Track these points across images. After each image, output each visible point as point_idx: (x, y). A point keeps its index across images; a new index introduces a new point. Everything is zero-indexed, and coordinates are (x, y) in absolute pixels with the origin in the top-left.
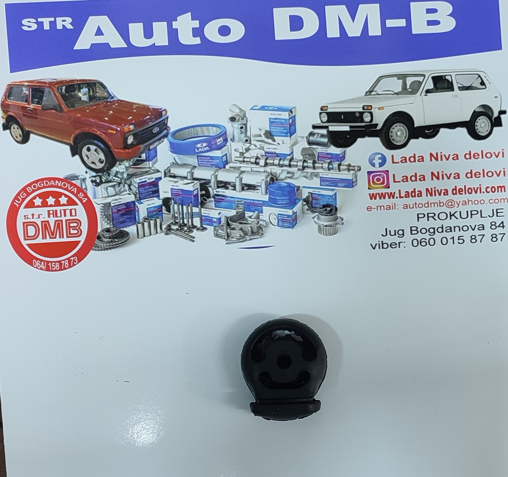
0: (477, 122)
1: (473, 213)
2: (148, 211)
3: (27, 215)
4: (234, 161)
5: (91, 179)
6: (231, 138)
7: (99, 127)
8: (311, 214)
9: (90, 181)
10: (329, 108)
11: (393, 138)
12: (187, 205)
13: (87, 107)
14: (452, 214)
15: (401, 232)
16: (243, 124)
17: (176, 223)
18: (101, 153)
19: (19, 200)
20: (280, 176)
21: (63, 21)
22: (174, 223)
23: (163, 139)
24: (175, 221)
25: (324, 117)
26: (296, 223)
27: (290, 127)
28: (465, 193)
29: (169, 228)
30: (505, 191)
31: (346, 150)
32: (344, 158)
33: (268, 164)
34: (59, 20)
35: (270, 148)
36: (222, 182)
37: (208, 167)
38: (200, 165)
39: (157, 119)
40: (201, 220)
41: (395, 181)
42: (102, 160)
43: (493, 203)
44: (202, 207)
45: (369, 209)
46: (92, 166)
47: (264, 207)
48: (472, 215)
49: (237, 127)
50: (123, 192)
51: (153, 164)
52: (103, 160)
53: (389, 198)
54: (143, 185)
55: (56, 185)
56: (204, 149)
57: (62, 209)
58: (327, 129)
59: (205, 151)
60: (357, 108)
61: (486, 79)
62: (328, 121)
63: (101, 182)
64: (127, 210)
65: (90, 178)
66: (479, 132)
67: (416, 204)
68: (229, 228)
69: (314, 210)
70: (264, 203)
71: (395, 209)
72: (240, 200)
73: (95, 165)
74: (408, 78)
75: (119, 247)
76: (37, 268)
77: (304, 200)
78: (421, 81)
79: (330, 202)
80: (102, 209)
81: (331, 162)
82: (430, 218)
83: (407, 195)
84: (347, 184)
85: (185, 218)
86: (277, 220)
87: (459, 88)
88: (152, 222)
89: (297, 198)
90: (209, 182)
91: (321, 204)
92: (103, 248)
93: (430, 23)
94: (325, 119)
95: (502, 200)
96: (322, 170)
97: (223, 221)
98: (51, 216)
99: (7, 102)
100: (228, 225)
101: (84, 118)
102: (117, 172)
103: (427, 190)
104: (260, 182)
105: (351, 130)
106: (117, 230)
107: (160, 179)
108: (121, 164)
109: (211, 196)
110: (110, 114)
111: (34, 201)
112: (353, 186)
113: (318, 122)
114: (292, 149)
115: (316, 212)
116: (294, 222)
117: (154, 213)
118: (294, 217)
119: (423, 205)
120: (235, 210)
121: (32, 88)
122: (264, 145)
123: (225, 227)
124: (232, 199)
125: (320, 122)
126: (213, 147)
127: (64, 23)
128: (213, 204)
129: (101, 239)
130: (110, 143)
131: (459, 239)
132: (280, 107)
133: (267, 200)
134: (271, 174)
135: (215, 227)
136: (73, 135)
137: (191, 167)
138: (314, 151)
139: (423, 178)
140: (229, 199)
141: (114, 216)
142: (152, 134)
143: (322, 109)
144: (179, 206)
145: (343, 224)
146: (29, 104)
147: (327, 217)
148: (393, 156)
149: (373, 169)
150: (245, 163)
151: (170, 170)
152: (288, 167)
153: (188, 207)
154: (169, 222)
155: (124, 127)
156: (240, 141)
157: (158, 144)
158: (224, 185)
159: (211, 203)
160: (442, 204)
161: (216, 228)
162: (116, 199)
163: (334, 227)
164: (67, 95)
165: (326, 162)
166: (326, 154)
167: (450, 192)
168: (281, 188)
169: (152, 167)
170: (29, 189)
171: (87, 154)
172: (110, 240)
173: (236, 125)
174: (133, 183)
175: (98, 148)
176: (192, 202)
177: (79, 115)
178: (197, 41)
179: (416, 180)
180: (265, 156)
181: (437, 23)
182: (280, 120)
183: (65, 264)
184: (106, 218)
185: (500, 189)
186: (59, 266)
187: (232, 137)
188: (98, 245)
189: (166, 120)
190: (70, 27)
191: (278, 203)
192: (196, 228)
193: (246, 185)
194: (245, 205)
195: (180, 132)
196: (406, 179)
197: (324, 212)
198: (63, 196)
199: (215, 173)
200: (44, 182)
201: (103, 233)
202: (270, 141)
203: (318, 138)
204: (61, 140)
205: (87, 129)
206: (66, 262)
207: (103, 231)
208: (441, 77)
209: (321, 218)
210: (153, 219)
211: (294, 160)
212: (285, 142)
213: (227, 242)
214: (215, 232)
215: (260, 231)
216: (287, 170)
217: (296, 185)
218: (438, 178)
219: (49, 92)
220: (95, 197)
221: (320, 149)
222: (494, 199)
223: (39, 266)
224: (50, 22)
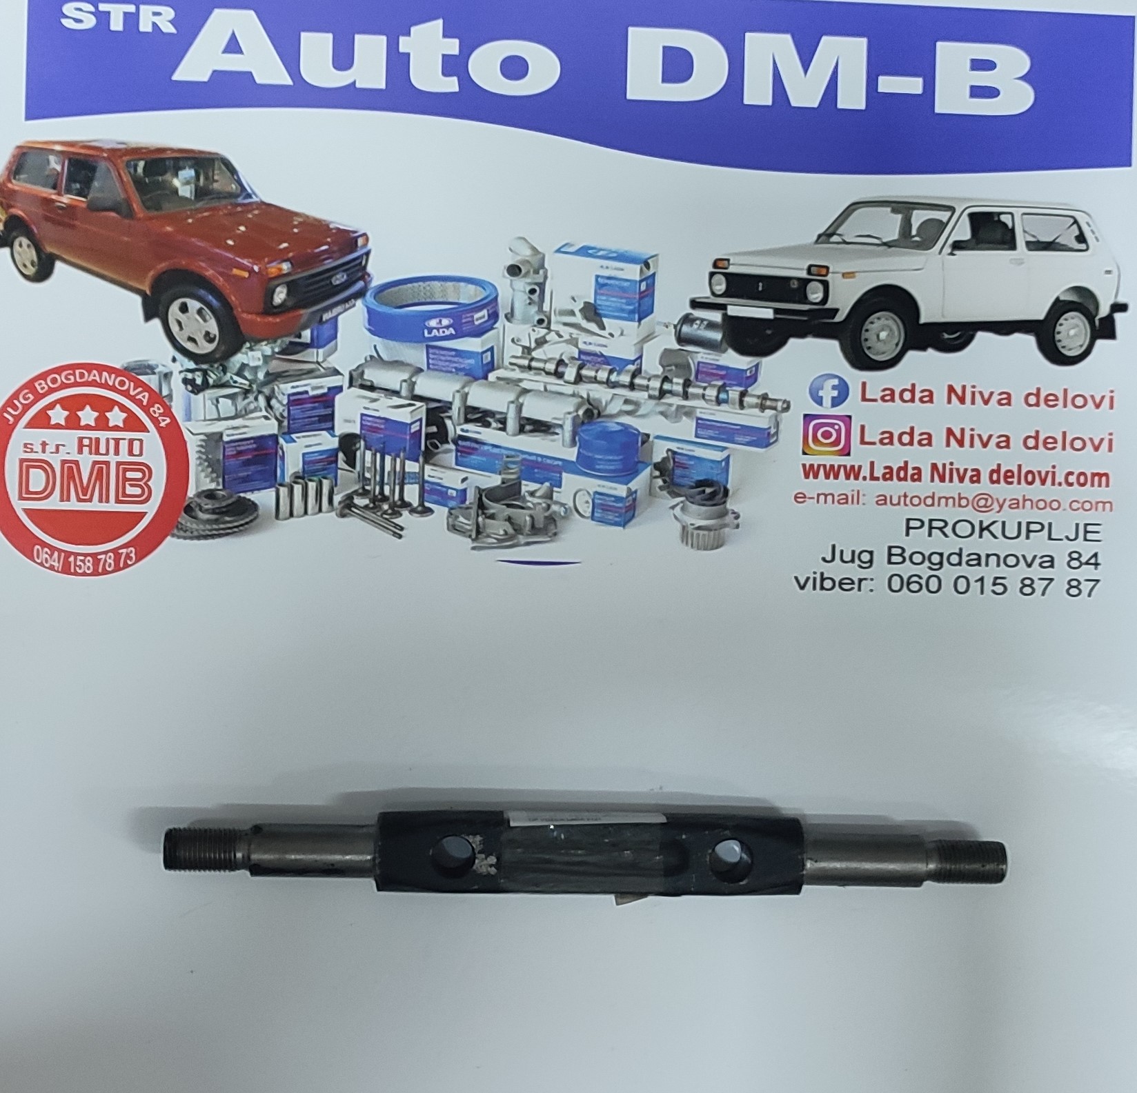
0: (1061, 325)
1: (1033, 527)
2: (306, 459)
3: (31, 444)
4: (508, 364)
5: (183, 375)
6: (505, 312)
7: (213, 260)
8: (668, 499)
9: (180, 380)
10: (733, 264)
11: (869, 344)
12: (393, 454)
13: (189, 213)
14: (985, 525)
15: (866, 557)
16: (536, 284)
17: (365, 493)
18: (211, 318)
19: (15, 408)
20: (608, 408)
21: (156, 14)
22: (361, 491)
23: (353, 300)
24: (363, 488)
25: (720, 284)
26: (633, 516)
27: (641, 298)
28: (1019, 483)
29: (348, 502)
30: (1107, 485)
31: (761, 362)
32: (756, 380)
33: (584, 379)
34: (146, 11)
35: (589, 343)
36: (477, 411)
37: (449, 375)
38: (431, 366)
39: (343, 253)
40: (422, 492)
41: (863, 442)
42: (212, 336)
43: (1078, 509)
44: (426, 461)
45: (800, 498)
46: (189, 346)
47: (564, 475)
48: (1029, 531)
49: (523, 289)
50: (252, 412)
51: (326, 356)
52: (215, 336)
53: (848, 477)
54: (299, 400)
55: (103, 381)
56: (444, 332)
57: (110, 437)
58: (724, 312)
59: (447, 336)
60: (795, 268)
61: (1089, 229)
62: (726, 294)
63: (206, 385)
64: (256, 453)
65: (181, 372)
66: (1063, 347)
67: (905, 496)
68: (483, 513)
69: (676, 491)
70: (567, 466)
71: (858, 503)
72: (513, 453)
73: (193, 344)
74: (915, 212)
75: (232, 536)
76: (41, 564)
77: (657, 466)
78: (945, 220)
79: (714, 475)
80: (201, 446)
81: (724, 385)
82: (934, 531)
83: (888, 474)
84: (755, 438)
85: (387, 484)
86: (590, 506)
87: (1028, 243)
88: (312, 486)
89: (641, 460)
90: (447, 406)
91: (692, 478)
92: (195, 534)
93: (978, 92)
94: (721, 287)
95: (1100, 505)
96: (701, 403)
97: (471, 497)
98: (86, 450)
99: (10, 185)
100: (481, 506)
101: (180, 238)
102: (244, 366)
103: (934, 466)
104: (562, 416)
105: (775, 319)
106: (231, 497)
107: (339, 389)
108: (254, 348)
109: (450, 440)
110: (240, 232)
111: (50, 413)
112: (768, 445)
113: (704, 293)
114: (642, 349)
115: (680, 495)
116: (630, 514)
117: (319, 466)
118: (629, 501)
119: (923, 501)
120: (500, 474)
121: (70, 160)
122: (577, 334)
123: (473, 512)
124: (496, 451)
125: (708, 294)
126: (464, 329)
127: (156, 19)
128: (451, 458)
129: (193, 514)
130: (233, 298)
131: (994, 584)
132: (622, 251)
133: (574, 459)
134: (588, 400)
135: (452, 509)
136: (151, 273)
137: (411, 369)
138: (689, 357)
139: (928, 440)
140: (488, 450)
141: (227, 464)
142: (330, 288)
143: (715, 265)
144: (375, 455)
145: (737, 526)
146: (59, 194)
147: (704, 508)
148: (864, 384)
149: (815, 409)
150: (532, 372)
151: (363, 373)
152: (628, 389)
153: (395, 460)
154: (350, 489)
155: (268, 266)
156: (525, 320)
157: (342, 311)
158: (481, 416)
159: (448, 454)
160: (964, 502)
161: (453, 511)
162: (235, 426)
163: (717, 533)
164: (147, 179)
166: (715, 367)
167: (985, 477)
168: (607, 435)
169: (323, 362)
170: (40, 384)
171: (181, 320)
172: (214, 517)
173: (522, 284)
174: (277, 394)
175: (207, 308)
176: (405, 448)
177: (169, 229)
178: (451, 85)
179: (911, 443)
180: (579, 359)
181: (991, 92)
182: (620, 282)
183: (106, 561)
184: (208, 466)
185: (1096, 478)
186: (93, 565)
187: (509, 311)
188: (186, 527)
189: (365, 257)
190: (169, 28)
191: (598, 467)
192: (409, 508)
193: (530, 421)
194: (523, 465)
195: (393, 289)
196: (888, 439)
197: (698, 498)
198: (116, 408)
199: (463, 387)
200: (77, 372)
201: (200, 501)
202: (593, 327)
203: (700, 330)
204: (122, 279)
205: (185, 264)
206: (110, 557)
207: (199, 495)
208: (990, 214)
209: (690, 510)
210: (315, 478)
211: (643, 374)
212: (624, 333)
213: (475, 545)
214: (450, 520)
215: (552, 528)
216: (624, 396)
217: (642, 431)
218: (961, 443)
219: (108, 169)
220: (188, 418)
221: (702, 355)
222: (1082, 501)
223: (46, 559)
224: (125, 14)
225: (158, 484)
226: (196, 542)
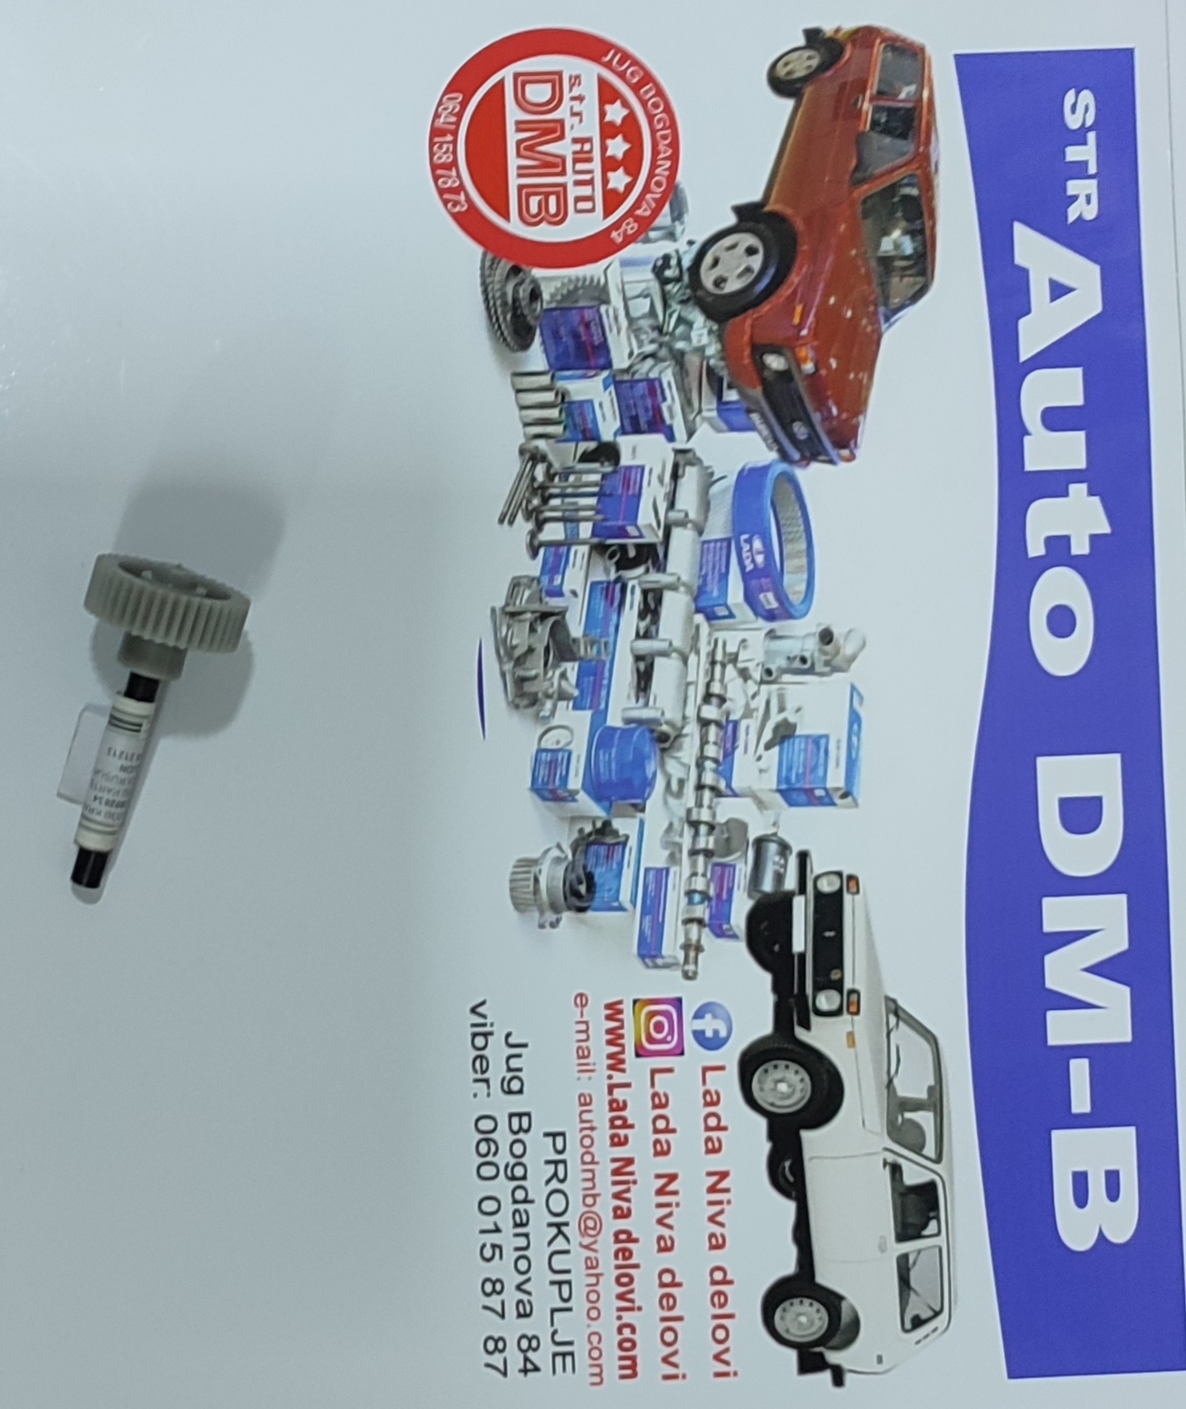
0: (812, 1305)
1: (565, 1288)
2: (585, 405)
3: (579, 84)
4: (716, 636)
5: (674, 254)
6: (777, 629)
7: (811, 281)
8: (569, 840)
9: (668, 251)
10: (853, 900)
11: (771, 1070)
13: (863, 250)
14: (564, 1229)
15: (515, 1085)
17: (550, 476)
18: (743, 283)
19: (621, 62)
20: (672, 760)
21: (1089, 199)
22: (552, 471)
23: (776, 448)
24: (555, 475)
25: (829, 884)
26: (544, 799)
27: (806, 790)
28: (618, 1267)
29: (539, 457)
30: (623, 1377)
31: (741, 941)
32: (719, 936)
33: (705, 729)
34: (1091, 187)
35: (749, 732)
36: (658, 603)
37: (698, 568)
38: (706, 546)
39: (830, 433)
40: (557, 544)
41: (654, 1072)
42: (722, 285)
43: (592, 1343)
44: (594, 547)
45: (582, 1000)
46: (708, 259)
47: (588, 714)
48: (560, 1283)
49: (806, 647)
50: (637, 337)
51: (708, 420)
52: (723, 289)
53: (610, 1056)
54: (655, 392)
55: (660, 163)
56: (748, 557)
57: (595, 174)
58: (797, 891)
59: (744, 561)
60: (854, 973)
61: (931, 1331)
62: (819, 895)
63: (664, 282)
64: (589, 345)
66: (785, 1310)
67: (592, 1129)
68: (536, 619)
69: (580, 850)
70: (600, 716)
71: (580, 1071)
72: (611, 650)
73: (711, 264)
74: (932, 1115)
75: (489, 322)
76: (440, 103)
77: (607, 824)
78: (925, 1152)
79: (602, 895)
80: (592, 280)
81: (710, 899)
82: (552, 1167)
83: (617, 1106)
84: (649, 941)
85: (563, 501)
86: (554, 747)
87: (906, 1257)
88: (553, 413)
89: (614, 804)
90: (661, 567)
91: (596, 867)
92: (488, 280)
93: (1080, 1181)
94: (827, 886)
95: (597, 1370)
96: (686, 872)
97: (554, 603)
98: (577, 147)
99: (878, 41)
100: (544, 616)
101: (833, 241)
102: (690, 325)
103: (630, 1161)
104: (658, 705)
105: (794, 955)
106: (535, 319)
107: (671, 438)
108: (713, 335)
109: (622, 572)
110: (844, 311)
111: (618, 103)
112: (642, 956)
113: (817, 866)
114: (746, 795)
115: (574, 855)
116: (547, 794)
117: (578, 420)
118: (563, 793)
119: (588, 1150)
120: (585, 635)
121: (913, 109)
122: (757, 718)
123: (536, 606)
124: (612, 630)
125: (817, 871)
126: (754, 582)
127: (1082, 199)
128: (599, 576)
129: (512, 275)
130: (767, 308)
131: (494, 1246)
132: (860, 763)
133: (609, 723)
134: (680, 736)
135: (539, 582)
136: (790, 211)
137: (701, 522)
138: (738, 854)
139: (662, 1151)
140: (613, 621)
141: (574, 312)
142: (789, 420)
143: (851, 878)
144: (597, 485)
145: (542, 926)
146: (872, 100)
147: (561, 884)
148: (721, 1068)
149: (688, 1012)
150: (708, 666)
151: (691, 464)
152: (697, 782)
153: (593, 509)
154: (555, 459)
155: (809, 346)
156: (769, 654)
157: (764, 436)
158: (651, 608)
159: (604, 572)
160: (589, 1201)
161: (535, 582)
162: (619, 318)
163: (533, 902)
164: (896, 199)
165: (708, 886)
166: (731, 887)
167: (622, 1224)
168: (640, 762)
169: (703, 417)
170: (650, 90)
171: (738, 246)
172: (510, 299)
173: (811, 646)
174: (660, 365)
175: (755, 277)
176: (607, 520)
177: (843, 228)
178: (1036, 548)
179: (657, 1131)
180: (728, 721)
181: (1081, 1198)
182: (823, 763)
183: (450, 177)
184: (569, 290)
185: (628, 1363)
186: (445, 162)
187: (779, 633)
188: (496, 269)
189: (828, 459)
190: (1072, 214)
191: (601, 752)
192: (536, 529)
193: (650, 668)
194: (598, 662)
195: (793, 495)
196: (660, 1102)
197: (573, 877)
198: (628, 179)
199: (685, 585)
200: (669, 132)
201: (528, 281)
202: (768, 735)
203: (774, 865)
204: (779, 179)
205: (805, 247)
206: (454, 182)
207: (534, 281)
208: (935, 1207)
209: (557, 869)
210: (564, 415)
211: (715, 800)
212: (764, 775)
213: (498, 612)
214: (525, 581)
215: (525, 702)
216: (688, 779)
217: (649, 804)
218: (661, 1192)
219: (905, 153)
220: (625, 263)
221: (743, 869)
222: (600, 1346)
223: (445, 109)
224: (1085, 163)
225: (544, 234)
226: (478, 281)
